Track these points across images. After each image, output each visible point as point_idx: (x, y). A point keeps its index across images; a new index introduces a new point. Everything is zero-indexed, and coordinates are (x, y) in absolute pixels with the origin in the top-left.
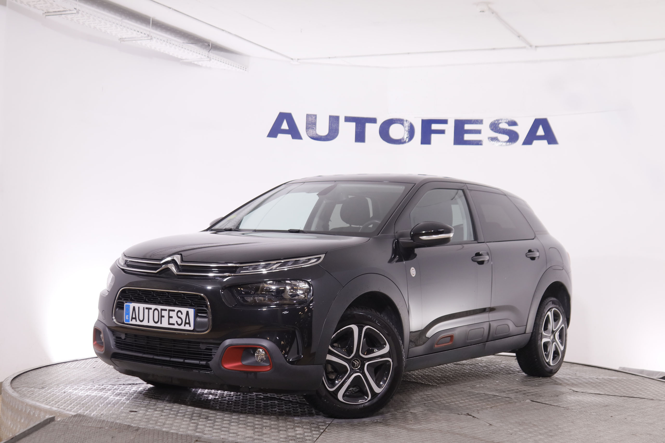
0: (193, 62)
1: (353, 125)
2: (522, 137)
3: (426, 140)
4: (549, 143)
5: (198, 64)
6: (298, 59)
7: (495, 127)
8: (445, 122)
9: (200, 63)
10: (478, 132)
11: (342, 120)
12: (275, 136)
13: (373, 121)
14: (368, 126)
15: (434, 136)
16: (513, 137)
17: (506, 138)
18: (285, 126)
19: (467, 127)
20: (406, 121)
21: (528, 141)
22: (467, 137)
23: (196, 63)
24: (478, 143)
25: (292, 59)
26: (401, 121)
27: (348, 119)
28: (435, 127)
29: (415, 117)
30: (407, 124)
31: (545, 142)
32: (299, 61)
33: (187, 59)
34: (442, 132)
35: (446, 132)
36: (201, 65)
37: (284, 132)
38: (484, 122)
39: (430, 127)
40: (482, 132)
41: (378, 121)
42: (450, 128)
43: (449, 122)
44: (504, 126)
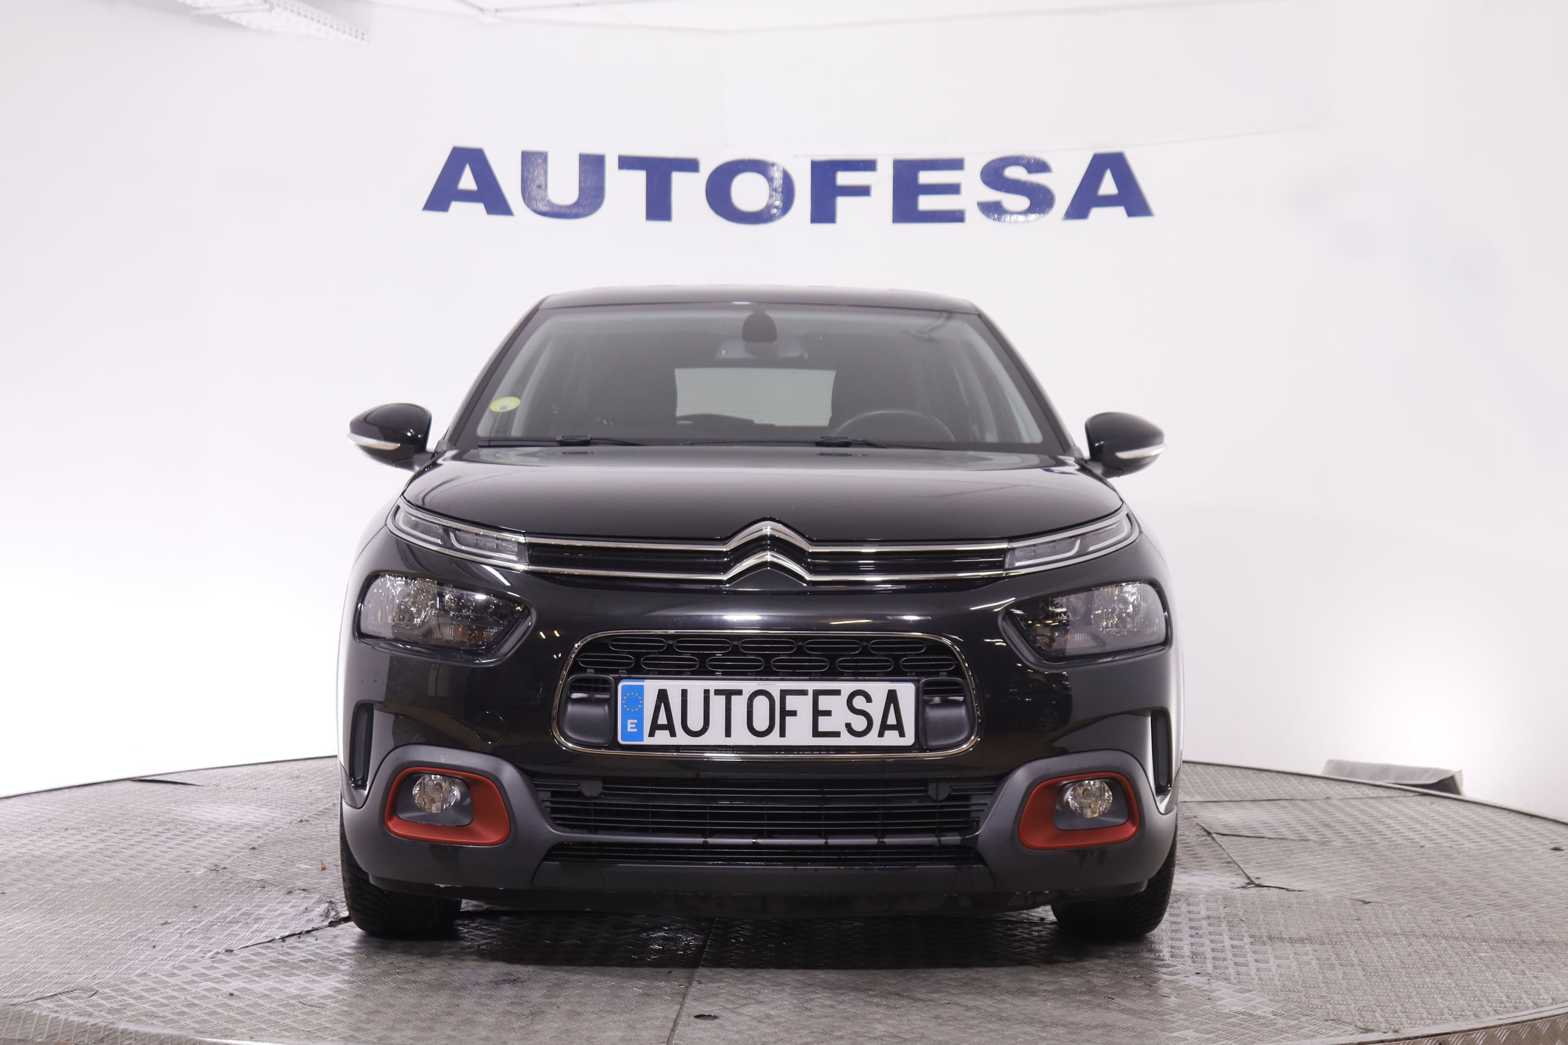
0: (224, 16)
1: (639, 177)
2: (1064, 198)
3: (823, 212)
4: (1131, 213)
5: (238, 22)
6: (497, 10)
7: (993, 175)
8: (869, 165)
9: (244, 19)
10: (953, 189)
11: (611, 166)
12: (445, 208)
13: (690, 165)
14: (679, 180)
15: (843, 204)
16: (1041, 200)
17: (1023, 202)
18: (467, 181)
19: (926, 177)
20: (773, 165)
21: (1079, 208)
22: (926, 203)
23: (232, 17)
24: (956, 217)
25: (482, 10)
26: (759, 167)
27: (627, 163)
28: (844, 178)
29: (795, 156)
30: (777, 175)
31: (1120, 211)
32: (499, 14)
33: (209, 8)
34: (863, 191)
35: (873, 191)
36: (245, 23)
37: (467, 196)
38: (967, 164)
39: (834, 179)
40: (963, 189)
41: (702, 167)
42: (882, 182)
43: (879, 166)
44: (1014, 173)
